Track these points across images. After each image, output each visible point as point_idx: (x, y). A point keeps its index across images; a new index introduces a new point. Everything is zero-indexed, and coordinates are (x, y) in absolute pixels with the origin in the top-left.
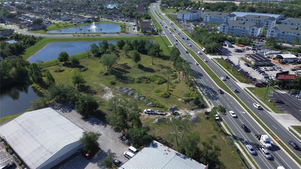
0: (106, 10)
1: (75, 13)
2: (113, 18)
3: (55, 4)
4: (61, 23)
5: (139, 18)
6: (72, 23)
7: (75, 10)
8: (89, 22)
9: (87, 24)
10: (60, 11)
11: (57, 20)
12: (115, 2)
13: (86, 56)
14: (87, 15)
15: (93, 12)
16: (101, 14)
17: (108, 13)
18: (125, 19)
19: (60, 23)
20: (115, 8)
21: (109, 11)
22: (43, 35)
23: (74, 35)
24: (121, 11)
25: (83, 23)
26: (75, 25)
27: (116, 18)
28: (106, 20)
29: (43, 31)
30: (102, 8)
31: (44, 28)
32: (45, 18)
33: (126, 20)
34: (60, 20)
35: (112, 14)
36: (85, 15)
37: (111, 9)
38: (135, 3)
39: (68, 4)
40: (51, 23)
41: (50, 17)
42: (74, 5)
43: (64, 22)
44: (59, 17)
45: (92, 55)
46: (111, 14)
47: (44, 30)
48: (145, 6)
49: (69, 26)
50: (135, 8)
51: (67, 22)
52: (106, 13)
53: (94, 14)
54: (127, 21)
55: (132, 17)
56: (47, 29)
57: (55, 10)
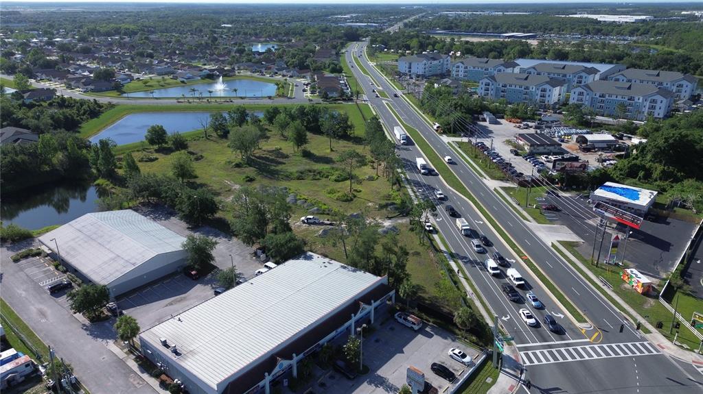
0: (248, 55)
1: (183, 60)
2: (263, 70)
3: (142, 42)
4: (153, 78)
5: (318, 70)
6: (175, 78)
7: (183, 54)
8: (211, 77)
9: (208, 80)
10: (151, 56)
11: (146, 74)
12: (272, 40)
13: (202, 136)
14: (209, 65)
15: (221, 59)
16: (238, 61)
17: (253, 60)
18: (288, 72)
19: (151, 78)
20: (269, 51)
21: (257, 56)
22: (114, 101)
23: (180, 100)
24: (281, 57)
25: (199, 78)
26: (183, 82)
27: (269, 71)
28: (249, 73)
29: (115, 93)
30: (241, 51)
31: (119, 88)
32: (120, 69)
33: (290, 74)
34: (150, 73)
35: (261, 64)
36: (205, 65)
37: (260, 54)
38: (315, 41)
39: (170, 42)
40: (132, 79)
41: (130, 68)
42: (182, 45)
43: (160, 78)
44: (149, 67)
45: (214, 134)
46: (259, 62)
47: (118, 92)
48: (335, 47)
49: (169, 84)
50: (313, 52)
51: (166, 77)
52: (250, 61)
53: (223, 62)
54: (291, 77)
55: (302, 68)
56: (124, 89)
57: (142, 55)
